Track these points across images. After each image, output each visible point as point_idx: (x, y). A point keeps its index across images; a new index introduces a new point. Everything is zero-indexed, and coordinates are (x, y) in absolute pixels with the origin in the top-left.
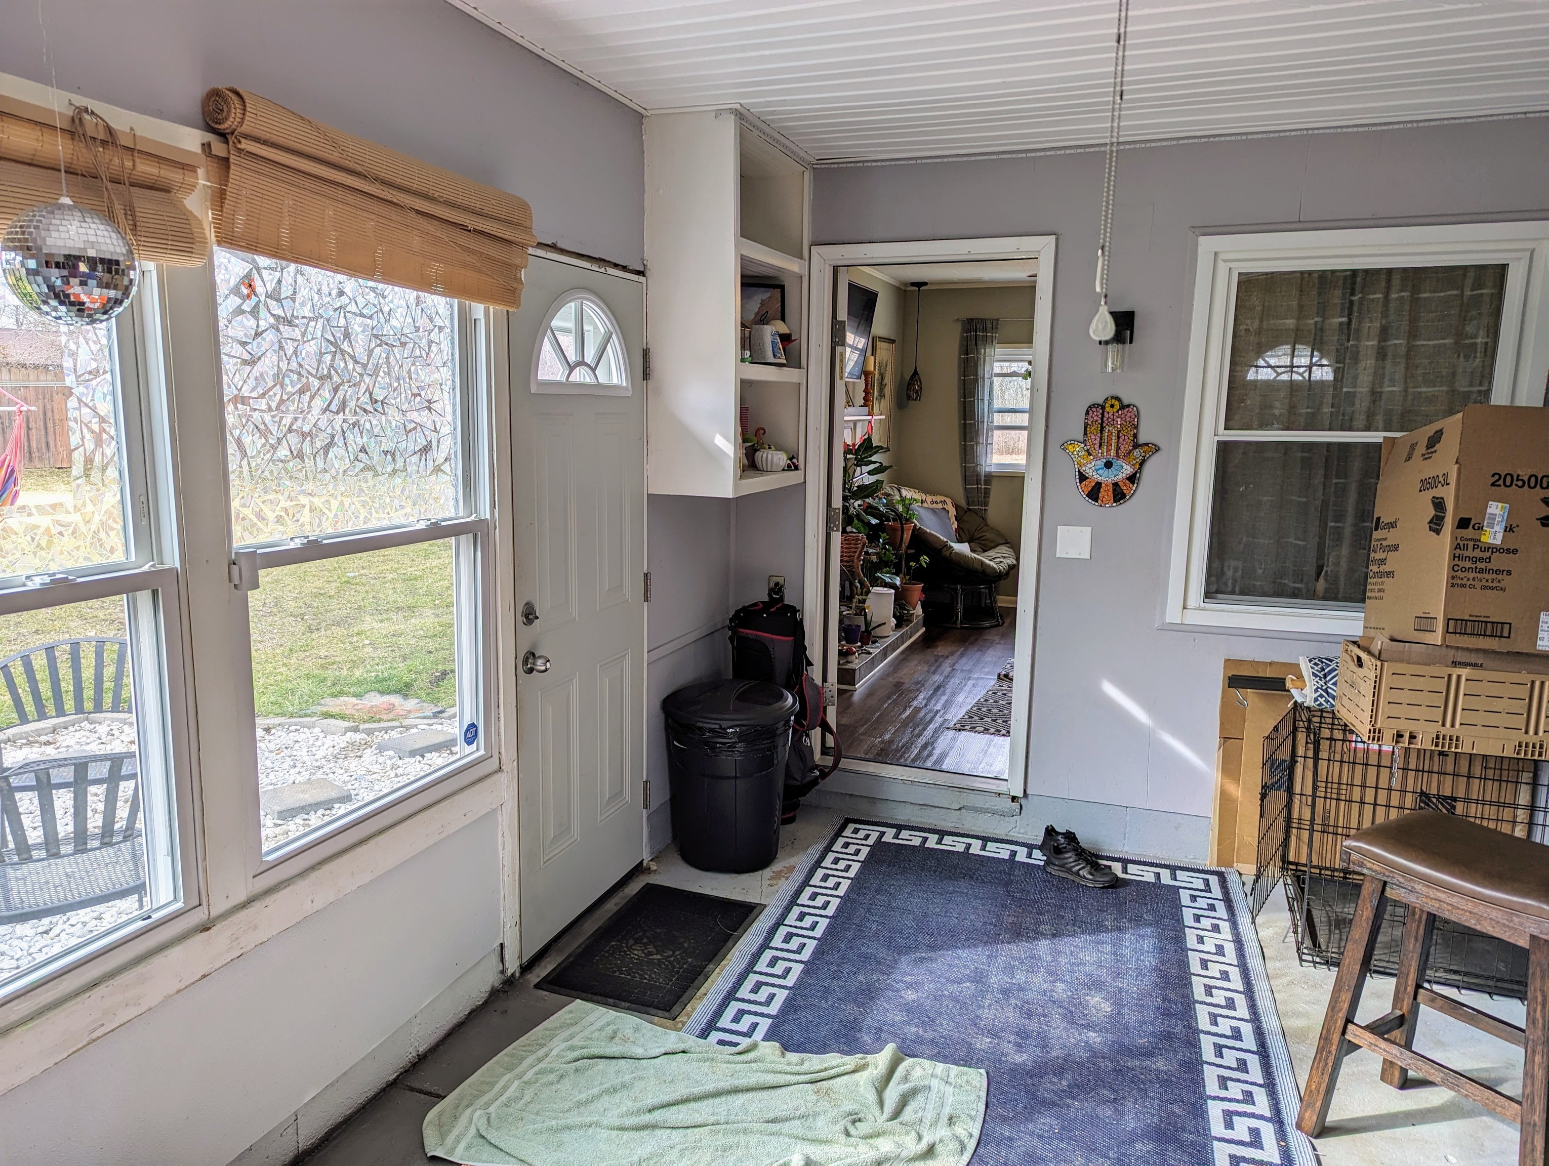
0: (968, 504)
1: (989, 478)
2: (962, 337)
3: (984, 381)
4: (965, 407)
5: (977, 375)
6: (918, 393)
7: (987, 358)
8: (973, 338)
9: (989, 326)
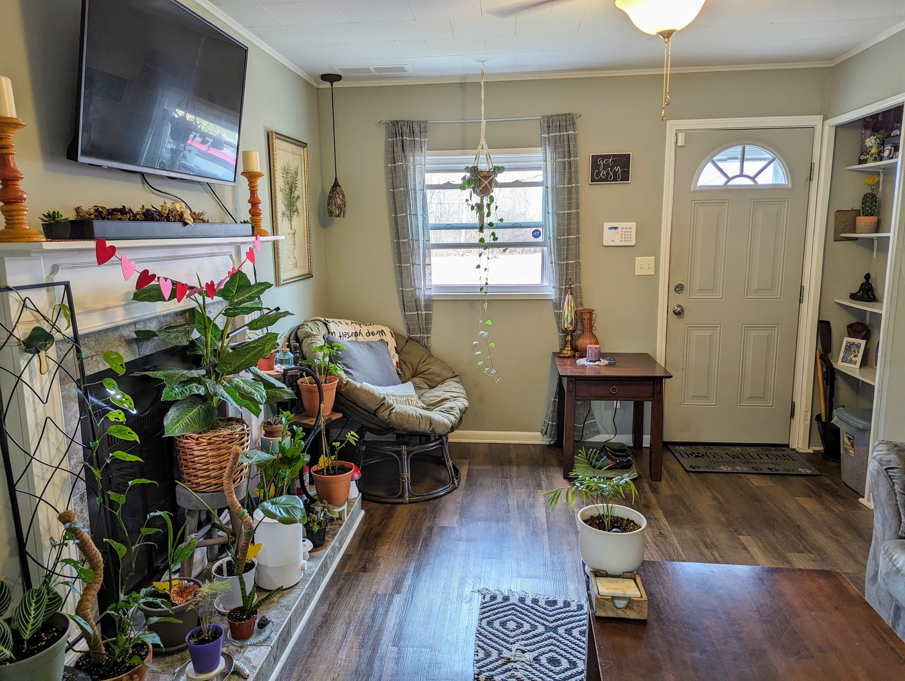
0: (409, 332)
1: (430, 303)
2: (387, 142)
3: (415, 193)
4: (396, 224)
5: (407, 187)
6: (342, 209)
7: (417, 167)
8: (400, 144)
9: (416, 129)
